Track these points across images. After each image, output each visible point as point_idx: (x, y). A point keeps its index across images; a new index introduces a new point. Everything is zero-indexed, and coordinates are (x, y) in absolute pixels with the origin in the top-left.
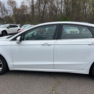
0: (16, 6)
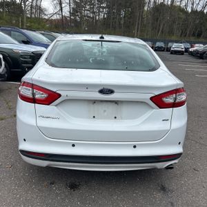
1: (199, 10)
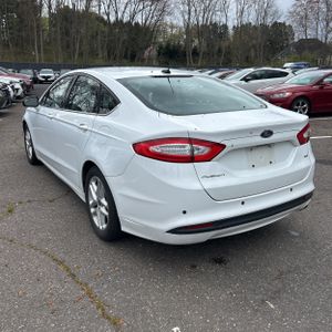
1: (125, 20)
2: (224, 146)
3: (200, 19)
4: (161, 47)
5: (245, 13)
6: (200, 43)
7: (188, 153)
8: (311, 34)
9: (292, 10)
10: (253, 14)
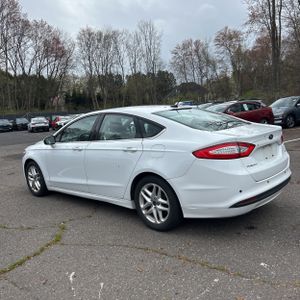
0: (240, 46)
2: (254, 146)
3: (100, 70)
4: (67, 96)
5: (138, 64)
6: (103, 90)
7: (237, 152)
8: (190, 79)
9: (173, 61)
10: (144, 65)
